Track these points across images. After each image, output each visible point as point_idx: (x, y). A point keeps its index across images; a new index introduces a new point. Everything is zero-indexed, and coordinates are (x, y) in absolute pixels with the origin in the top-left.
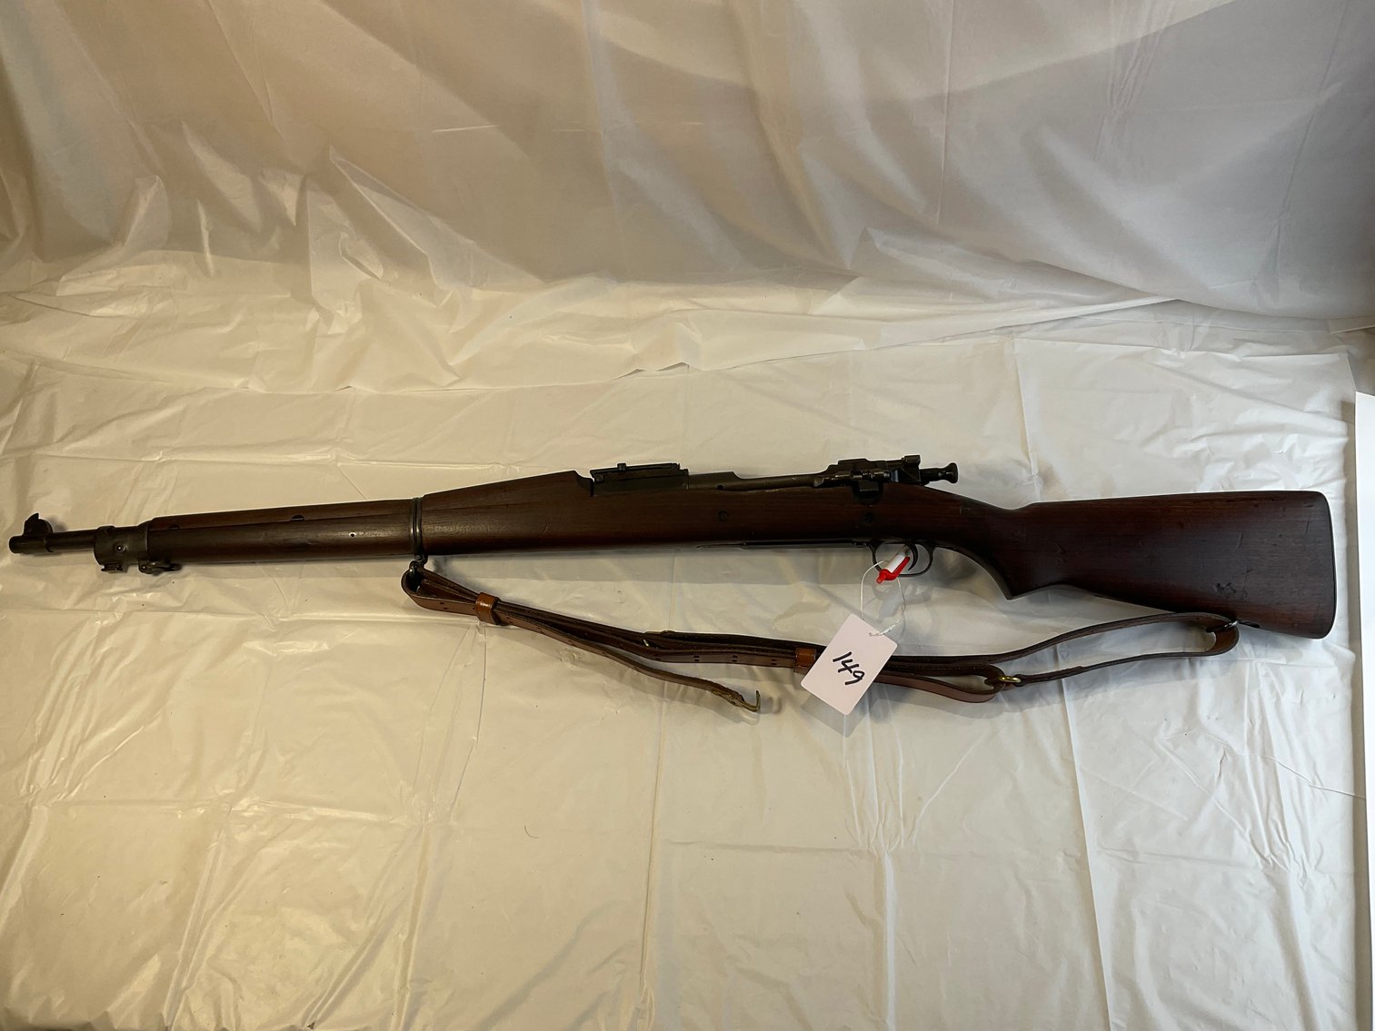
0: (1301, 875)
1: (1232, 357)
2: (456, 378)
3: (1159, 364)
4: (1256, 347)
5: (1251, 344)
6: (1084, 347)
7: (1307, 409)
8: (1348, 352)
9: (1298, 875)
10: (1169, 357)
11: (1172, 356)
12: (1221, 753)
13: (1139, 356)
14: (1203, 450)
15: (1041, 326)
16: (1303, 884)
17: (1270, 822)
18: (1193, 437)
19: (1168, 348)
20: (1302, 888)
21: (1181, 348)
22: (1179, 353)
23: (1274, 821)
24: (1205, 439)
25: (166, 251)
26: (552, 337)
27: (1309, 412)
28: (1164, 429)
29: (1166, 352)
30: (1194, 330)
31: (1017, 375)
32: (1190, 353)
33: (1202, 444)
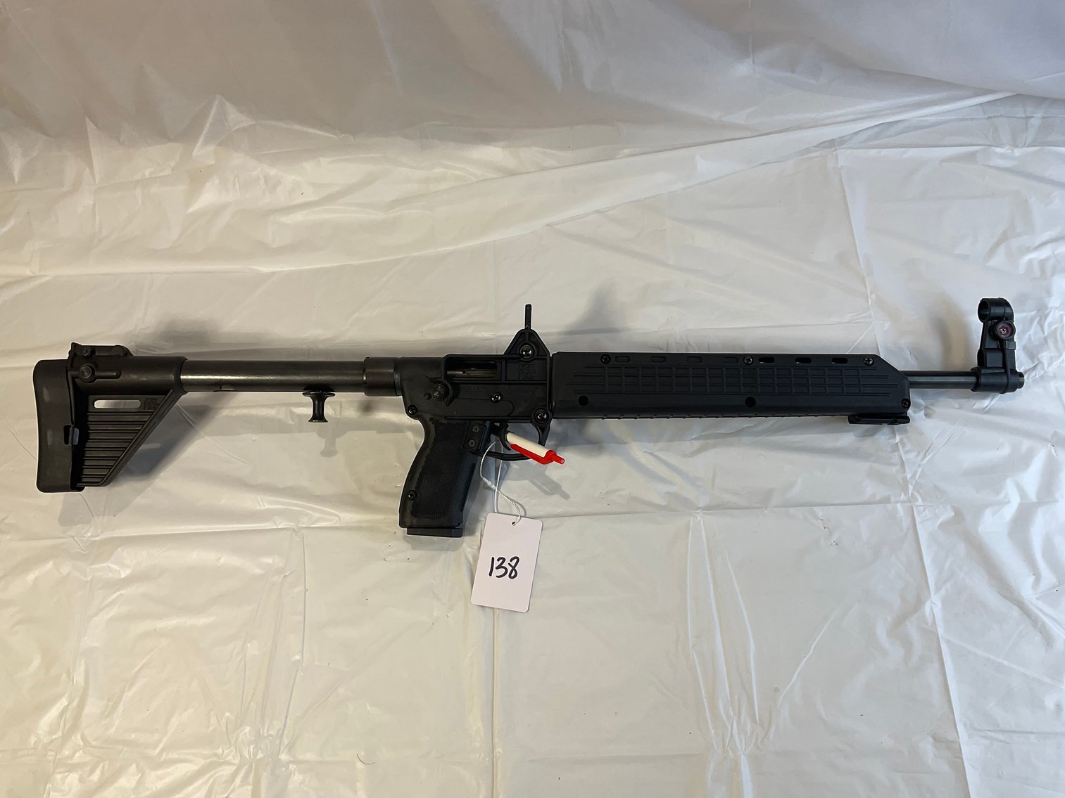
3: (992, 164)
6: (911, 153)
11: (1004, 155)
13: (971, 157)
14: (1047, 259)
18: (1037, 243)
19: (1000, 145)
21: (1015, 144)
22: (1012, 150)
24: (1049, 245)
28: (1004, 238)
29: (998, 150)
30: (1027, 123)
31: (844, 192)
32: (1024, 149)
33: (1046, 252)
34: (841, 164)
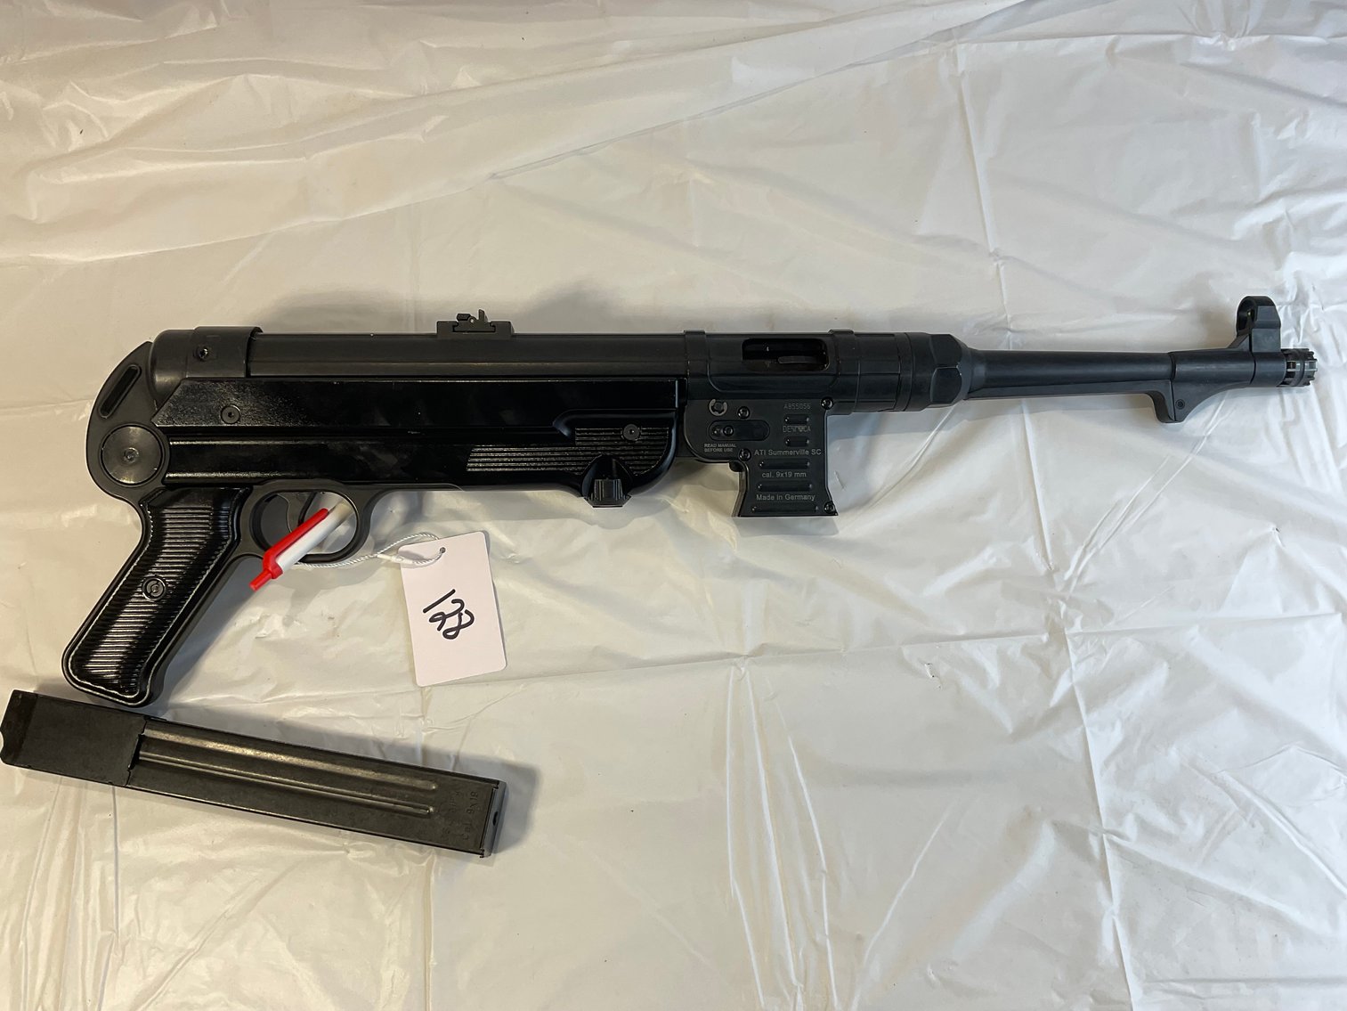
1: (1312, 40)
3: (1194, 63)
5: (1337, 13)
10: (1211, 51)
11: (1213, 47)
13: (1164, 52)
14: (1278, 221)
18: (1262, 197)
19: (1208, 33)
21: (1230, 31)
22: (1226, 42)
24: (1281, 201)
29: (1207, 41)
32: (1245, 39)
33: (1275, 210)
34: (961, 68)
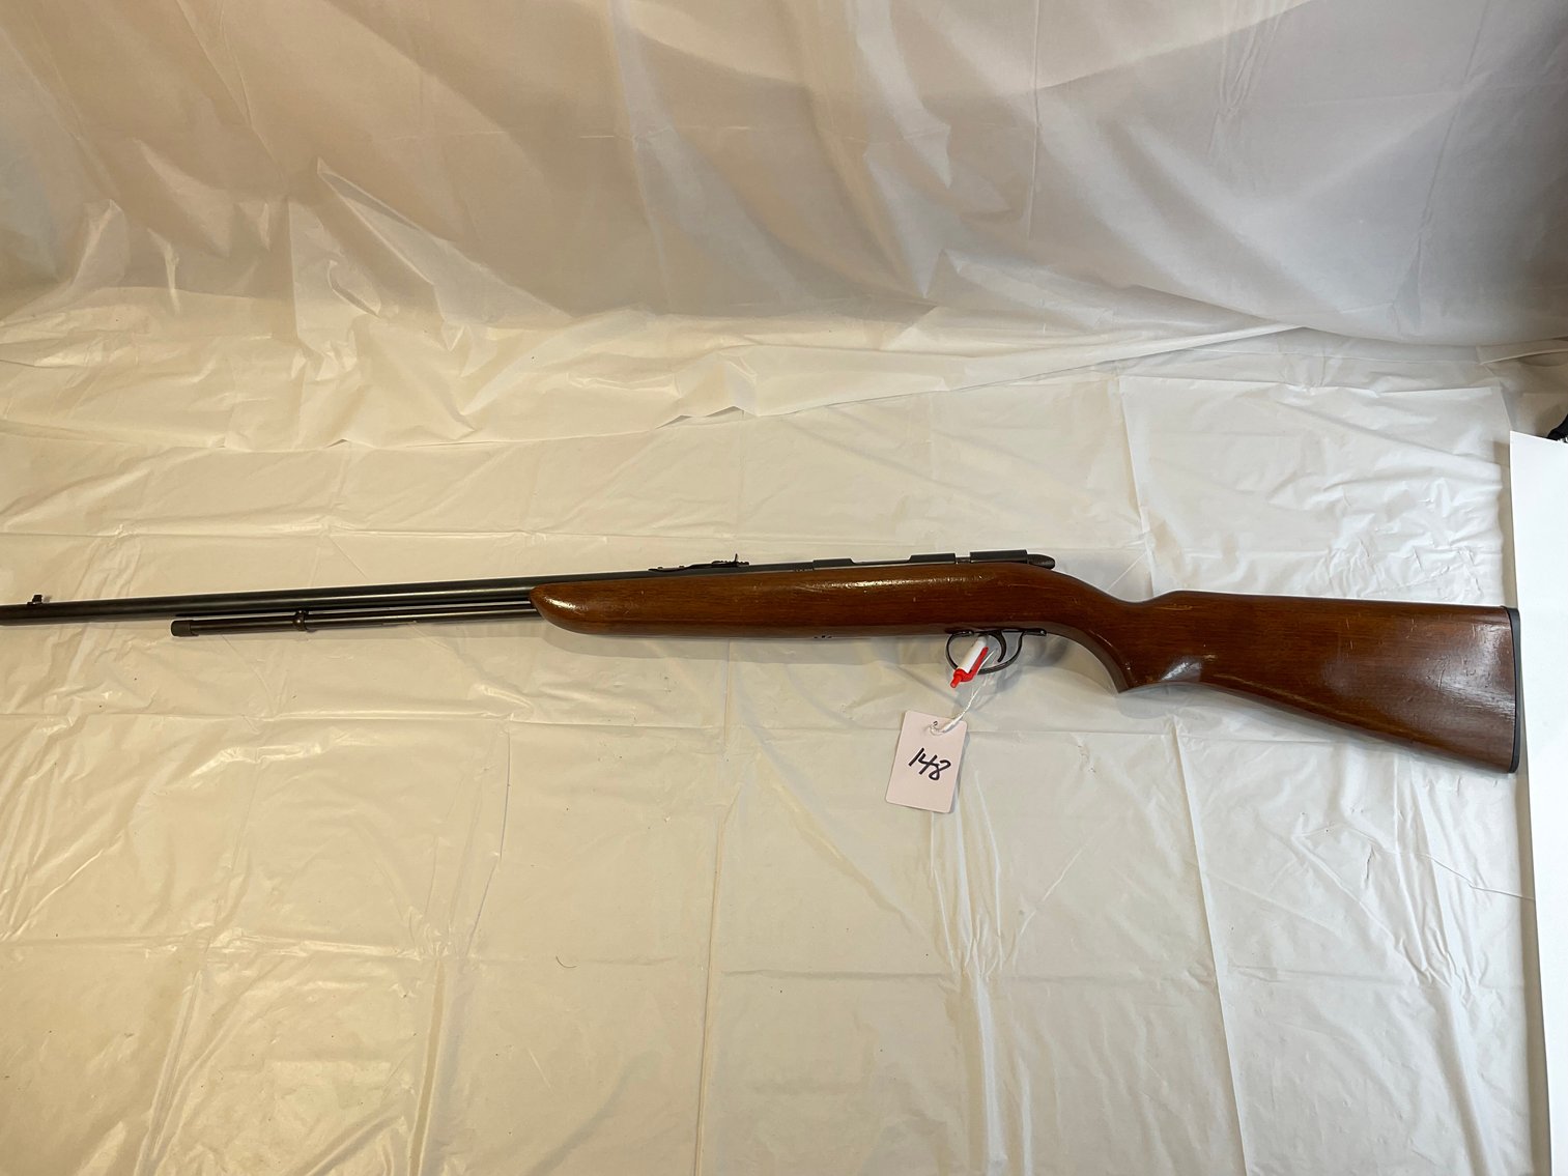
0: (1463, 992)
1: (1369, 393)
2: (471, 430)
3: (1286, 402)
4: (1398, 381)
5: (1390, 377)
6: (1199, 384)
7: (1456, 452)
8: (1502, 385)
9: (1460, 992)
10: (1297, 395)
11: (1299, 393)
12: (1368, 850)
13: (1263, 393)
14: (1338, 501)
15: (1149, 360)
16: (1467, 1001)
17: (1427, 930)
18: (1327, 485)
19: (1295, 384)
20: (1465, 1006)
21: (1310, 383)
22: (1308, 390)
23: (1430, 929)
24: (1340, 487)
25: (123, 289)
26: (581, 380)
27: (1458, 455)
28: (1292, 479)
29: (1292, 387)
30: (1325, 362)
31: (1124, 418)
32: (1322, 389)
33: (1337, 494)
